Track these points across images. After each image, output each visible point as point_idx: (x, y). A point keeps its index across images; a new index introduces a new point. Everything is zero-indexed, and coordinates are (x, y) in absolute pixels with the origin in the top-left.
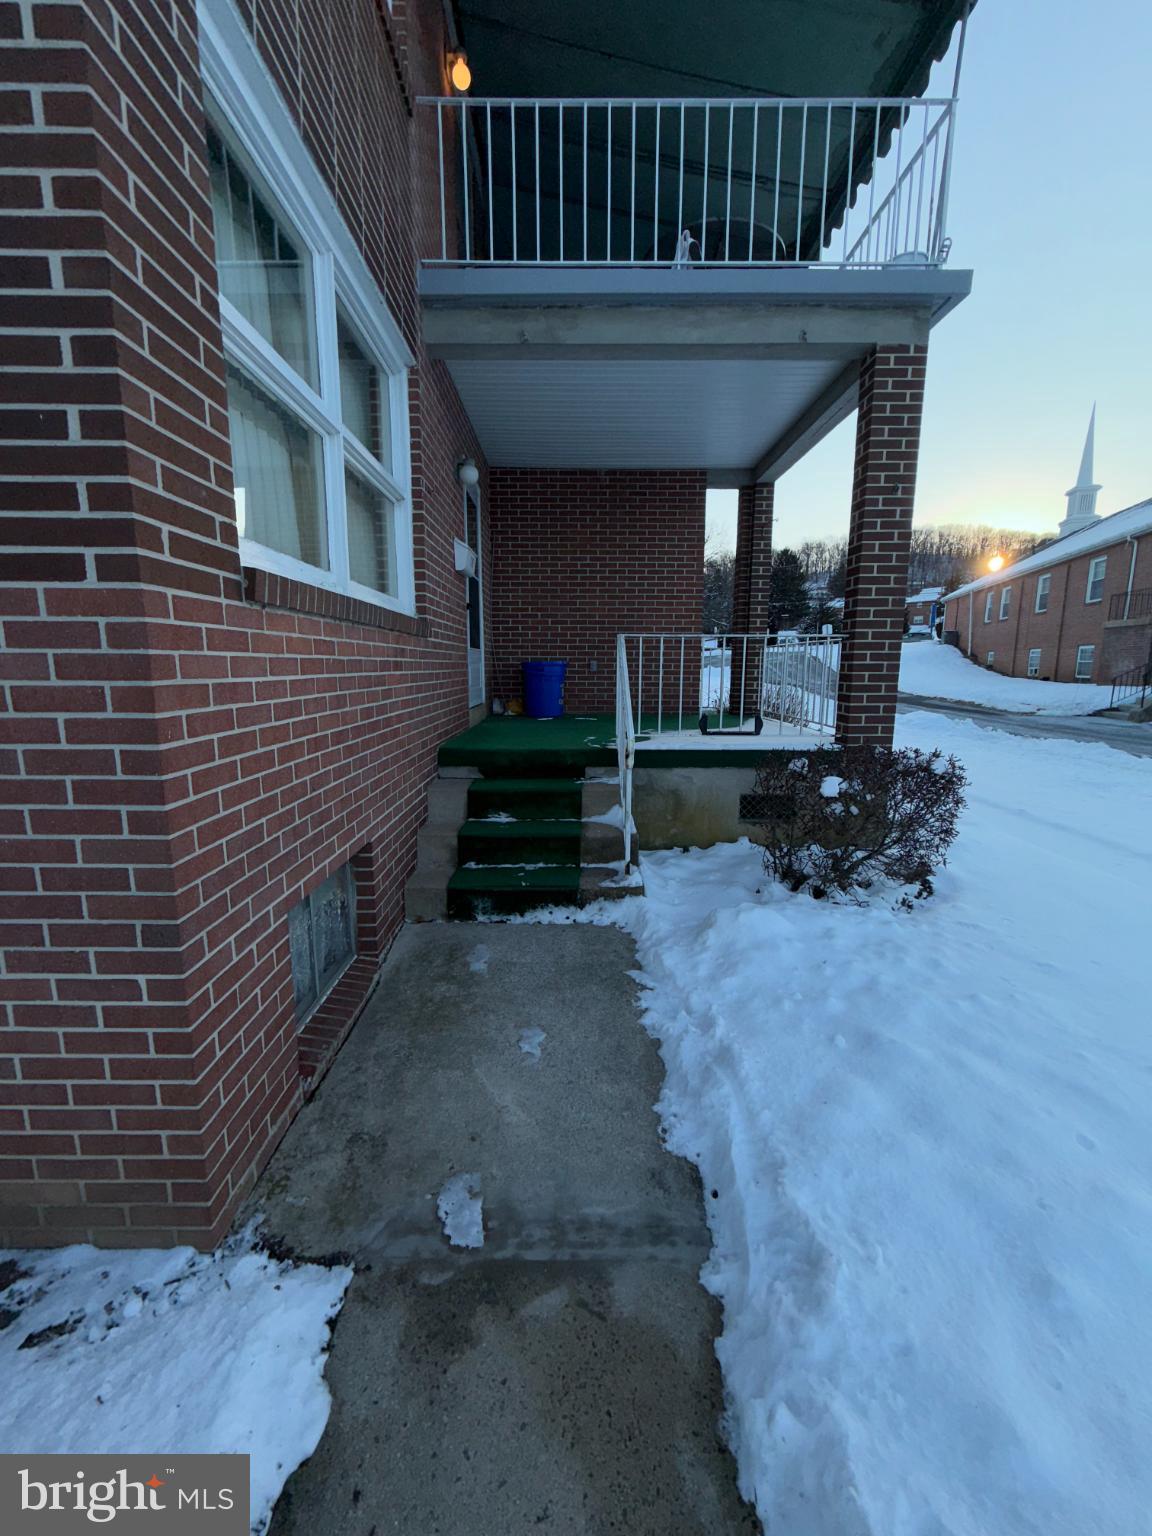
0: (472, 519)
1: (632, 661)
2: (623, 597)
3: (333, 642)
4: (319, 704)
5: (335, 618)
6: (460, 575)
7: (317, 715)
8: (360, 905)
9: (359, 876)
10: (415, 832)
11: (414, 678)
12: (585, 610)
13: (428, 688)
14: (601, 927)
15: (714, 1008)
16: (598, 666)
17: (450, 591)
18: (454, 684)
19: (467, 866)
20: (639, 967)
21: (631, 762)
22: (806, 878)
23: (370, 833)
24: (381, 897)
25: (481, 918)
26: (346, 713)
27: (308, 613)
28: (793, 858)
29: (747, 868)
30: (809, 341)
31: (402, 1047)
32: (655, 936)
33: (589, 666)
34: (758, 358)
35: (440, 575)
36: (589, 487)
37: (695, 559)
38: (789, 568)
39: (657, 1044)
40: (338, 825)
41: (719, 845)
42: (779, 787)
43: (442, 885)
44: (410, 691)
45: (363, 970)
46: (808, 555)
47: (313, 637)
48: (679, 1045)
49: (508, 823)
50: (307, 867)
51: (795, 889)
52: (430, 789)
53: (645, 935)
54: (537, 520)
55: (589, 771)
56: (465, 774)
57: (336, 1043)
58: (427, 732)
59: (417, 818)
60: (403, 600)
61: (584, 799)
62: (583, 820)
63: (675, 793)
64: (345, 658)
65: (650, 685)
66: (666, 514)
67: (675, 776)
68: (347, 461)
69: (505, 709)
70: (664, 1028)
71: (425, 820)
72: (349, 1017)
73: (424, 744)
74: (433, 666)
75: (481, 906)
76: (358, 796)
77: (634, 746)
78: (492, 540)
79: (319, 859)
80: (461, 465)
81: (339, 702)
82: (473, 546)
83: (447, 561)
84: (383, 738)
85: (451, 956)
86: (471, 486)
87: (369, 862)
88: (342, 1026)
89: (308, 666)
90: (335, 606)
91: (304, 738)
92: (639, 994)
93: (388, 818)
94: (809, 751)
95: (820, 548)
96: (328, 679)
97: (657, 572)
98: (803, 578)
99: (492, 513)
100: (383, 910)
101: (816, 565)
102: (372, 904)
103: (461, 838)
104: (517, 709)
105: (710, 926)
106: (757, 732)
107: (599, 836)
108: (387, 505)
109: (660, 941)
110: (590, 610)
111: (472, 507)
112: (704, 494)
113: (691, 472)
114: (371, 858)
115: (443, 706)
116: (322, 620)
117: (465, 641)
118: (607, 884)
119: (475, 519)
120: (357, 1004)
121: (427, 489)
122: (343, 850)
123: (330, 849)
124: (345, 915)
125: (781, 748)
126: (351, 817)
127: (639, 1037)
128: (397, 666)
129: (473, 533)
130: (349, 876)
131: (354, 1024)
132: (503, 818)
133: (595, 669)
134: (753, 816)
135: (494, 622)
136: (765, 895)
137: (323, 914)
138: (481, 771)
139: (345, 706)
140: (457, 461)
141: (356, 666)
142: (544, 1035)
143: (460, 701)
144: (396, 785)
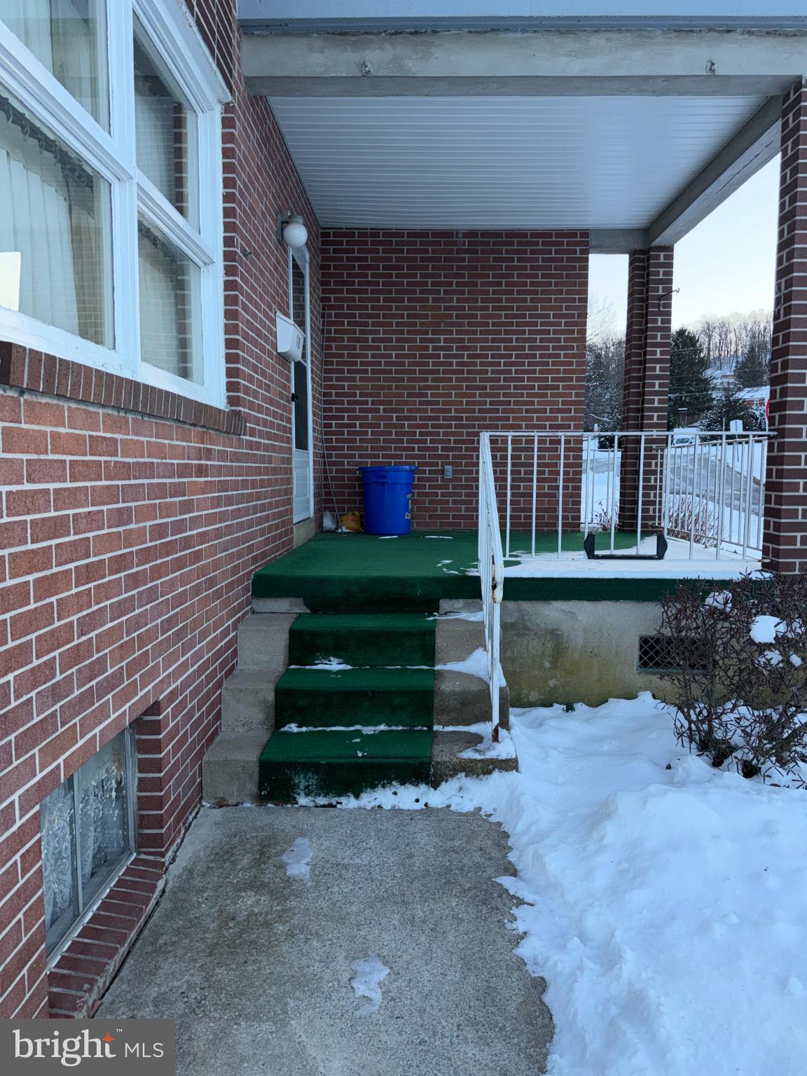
0: (299, 291)
1: (498, 465)
2: (485, 388)
3: (115, 440)
4: (93, 520)
5: (118, 409)
6: (284, 358)
7: (90, 535)
8: (142, 784)
9: (142, 747)
10: (219, 685)
11: (223, 486)
12: (437, 403)
13: (242, 498)
14: (461, 814)
15: (618, 934)
16: (454, 472)
17: (271, 379)
18: (274, 493)
19: (286, 729)
20: (515, 873)
21: (499, 593)
22: (733, 749)
23: (159, 688)
24: (170, 775)
25: (303, 800)
26: (131, 531)
27: (83, 401)
28: (715, 723)
29: (654, 735)
30: (718, 72)
31: (191, 986)
32: (534, 829)
33: (442, 472)
34: (655, 93)
35: (258, 358)
36: (444, 251)
37: (575, 340)
38: (687, 351)
39: (541, 985)
40: (117, 678)
41: (612, 700)
42: (692, 629)
43: (250, 756)
44: (217, 502)
45: (143, 874)
46: (710, 337)
47: (87, 433)
48: (571, 990)
49: (340, 672)
50: (70, 737)
51: (717, 763)
52: (241, 627)
53: (521, 826)
54: (380, 292)
55: (445, 604)
56: (286, 608)
57: (101, 982)
58: (239, 554)
59: (223, 665)
60: (212, 389)
61: (438, 641)
62: (438, 668)
63: (554, 635)
64: (131, 460)
65: (521, 496)
66: (538, 284)
67: (554, 612)
68: (141, 214)
69: (338, 523)
70: (550, 963)
71: (233, 667)
72: (122, 944)
73: (235, 570)
74: (250, 471)
75: (302, 786)
76: (142, 641)
77: (502, 573)
78: (323, 316)
79: (86, 727)
80: (285, 223)
81: (122, 517)
82: (300, 323)
83: (266, 339)
84: (180, 564)
85: (262, 854)
86: (297, 249)
87: (156, 727)
88: (111, 957)
89: (79, 471)
90: (119, 393)
91: (72, 566)
92: (515, 911)
93: (184, 667)
94: (731, 581)
95: (724, 329)
96: (108, 487)
97: (527, 356)
98: (704, 364)
99: (322, 283)
100: (173, 792)
101: (720, 349)
102: (158, 784)
103: (278, 692)
104: (353, 524)
105: (609, 816)
106: (660, 555)
107: (458, 689)
108: (192, 268)
109: (541, 837)
110: (444, 403)
111: (298, 275)
112: (587, 260)
113: (571, 234)
114: (159, 721)
115: (260, 521)
116: (101, 411)
117: (289, 441)
118: (469, 754)
119: (302, 291)
120: (133, 923)
121: (244, 251)
122: (121, 713)
123: (103, 713)
124: (121, 798)
125: (694, 577)
126: (133, 668)
127: (516, 974)
128: (201, 471)
129: (299, 307)
130: (129, 746)
131: (129, 953)
132: (335, 665)
133: (449, 475)
134: (657, 665)
135: (325, 418)
136: (679, 773)
137: (92, 797)
138: (307, 605)
139: (129, 521)
140: (280, 218)
141: (148, 470)
142: (387, 971)
143: (281, 515)
144: (196, 623)
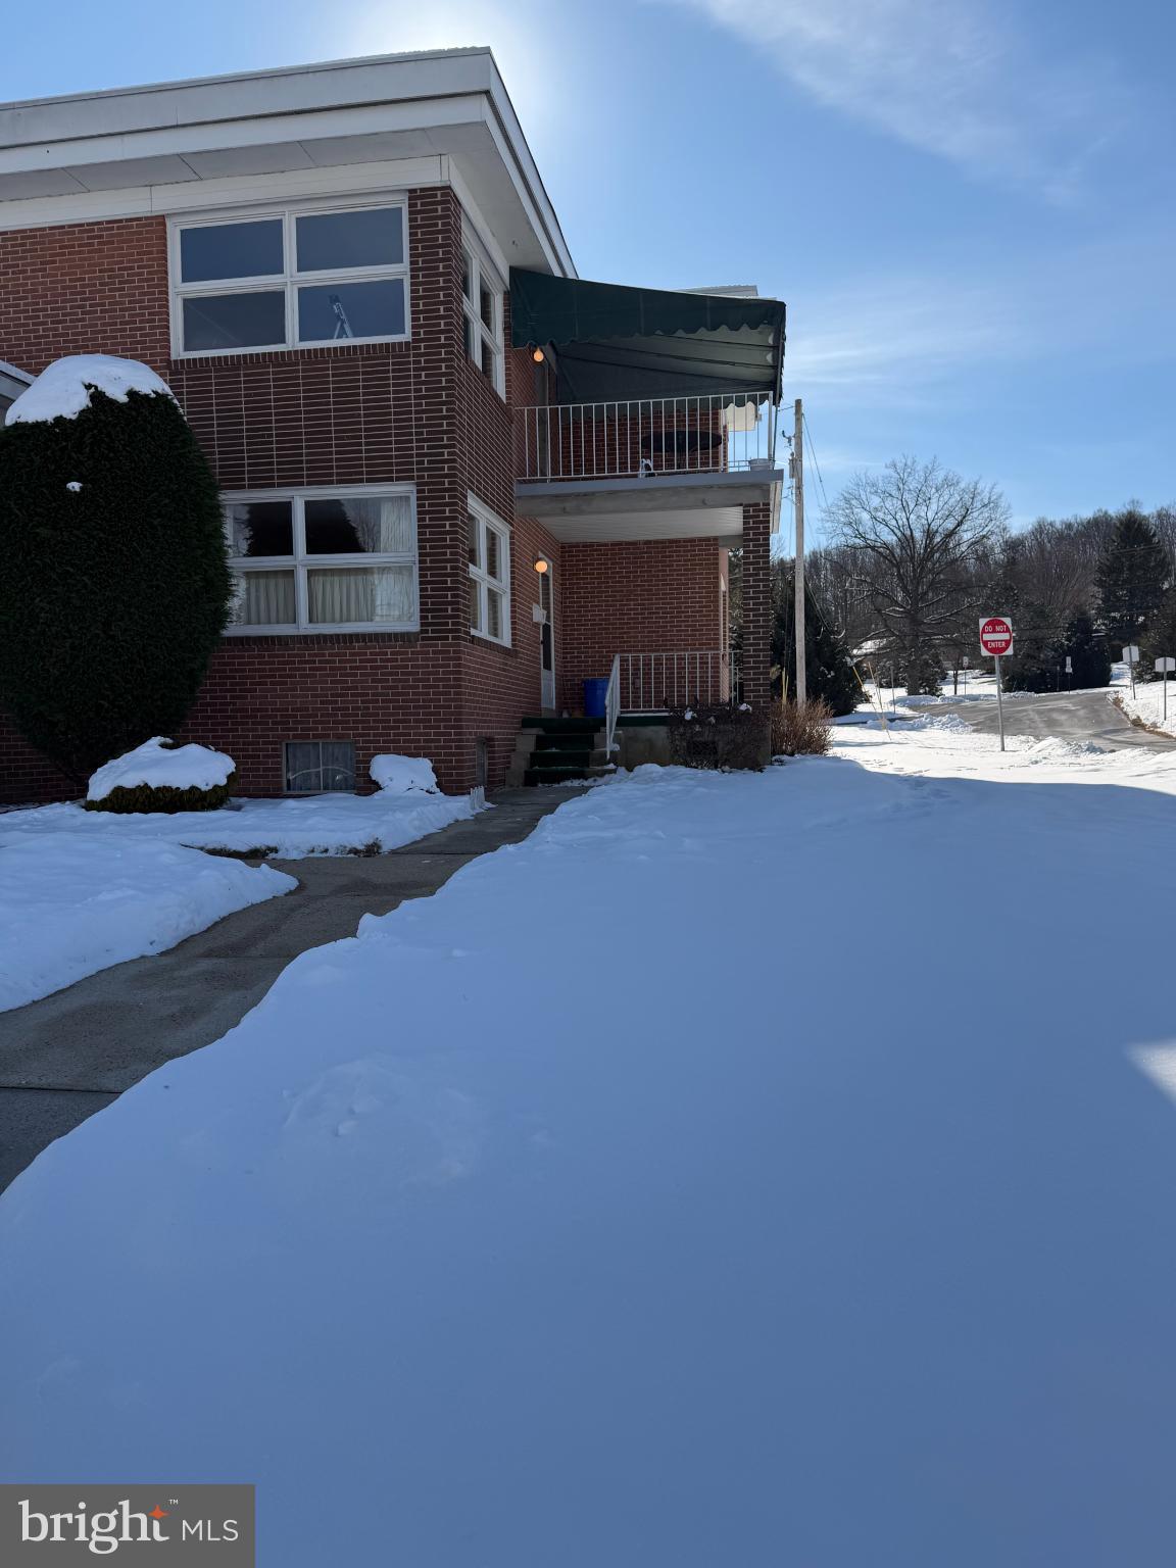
6: (536, 625)
11: (511, 677)
12: (630, 642)
13: (517, 685)
17: (530, 635)
18: (530, 692)
19: (534, 767)
25: (540, 785)
35: (524, 627)
36: (632, 554)
49: (555, 752)
54: (595, 579)
56: (536, 731)
58: (516, 706)
60: (505, 639)
73: (514, 716)
74: (520, 674)
75: (539, 781)
80: (536, 562)
83: (530, 616)
103: (531, 757)
108: (501, 597)
110: (634, 642)
115: (525, 697)
117: (539, 664)
135: (563, 653)
